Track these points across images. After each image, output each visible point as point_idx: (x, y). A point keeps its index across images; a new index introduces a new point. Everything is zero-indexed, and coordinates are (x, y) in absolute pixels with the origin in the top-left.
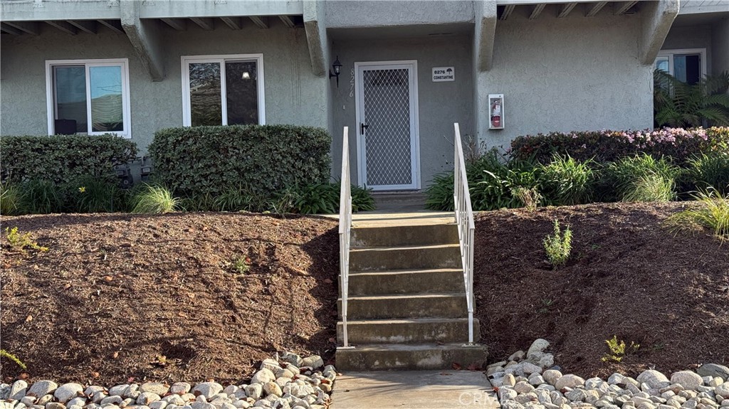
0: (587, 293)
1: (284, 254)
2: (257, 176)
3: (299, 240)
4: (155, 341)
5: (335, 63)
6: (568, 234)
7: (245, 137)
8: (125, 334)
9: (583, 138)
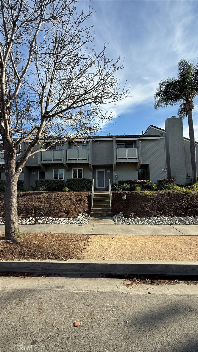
0: (128, 205)
1: (84, 198)
2: (81, 186)
3: (86, 196)
4: (63, 211)
5: (93, 170)
6: (126, 196)
7: (80, 180)
8: (59, 210)
9: (128, 181)
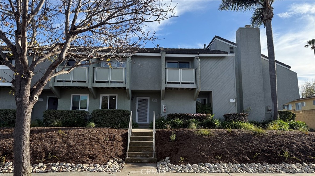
0: (178, 147)
1: (117, 137)
2: (114, 120)
3: (120, 134)
4: (87, 155)
5: (133, 97)
6: (175, 135)
7: (112, 112)
8: (81, 153)
9: (181, 115)
